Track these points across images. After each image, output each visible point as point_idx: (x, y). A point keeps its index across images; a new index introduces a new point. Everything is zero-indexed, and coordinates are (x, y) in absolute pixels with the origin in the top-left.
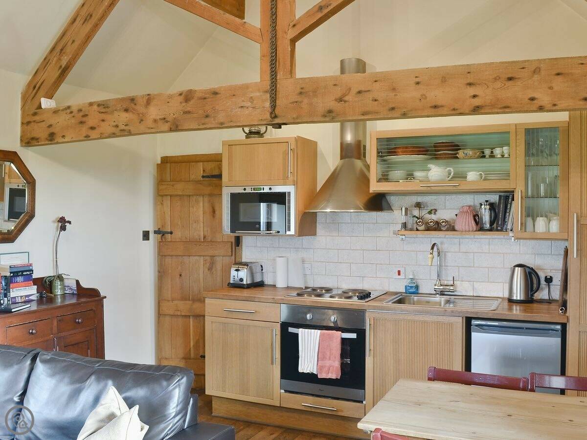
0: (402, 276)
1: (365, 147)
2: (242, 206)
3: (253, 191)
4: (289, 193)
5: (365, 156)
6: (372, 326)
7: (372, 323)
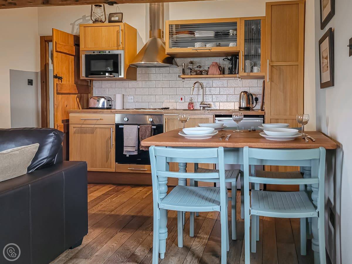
0: (183, 101)
1: (163, 32)
2: (93, 62)
3: (99, 54)
4: (120, 54)
5: (163, 37)
6: (167, 123)
7: (167, 121)
